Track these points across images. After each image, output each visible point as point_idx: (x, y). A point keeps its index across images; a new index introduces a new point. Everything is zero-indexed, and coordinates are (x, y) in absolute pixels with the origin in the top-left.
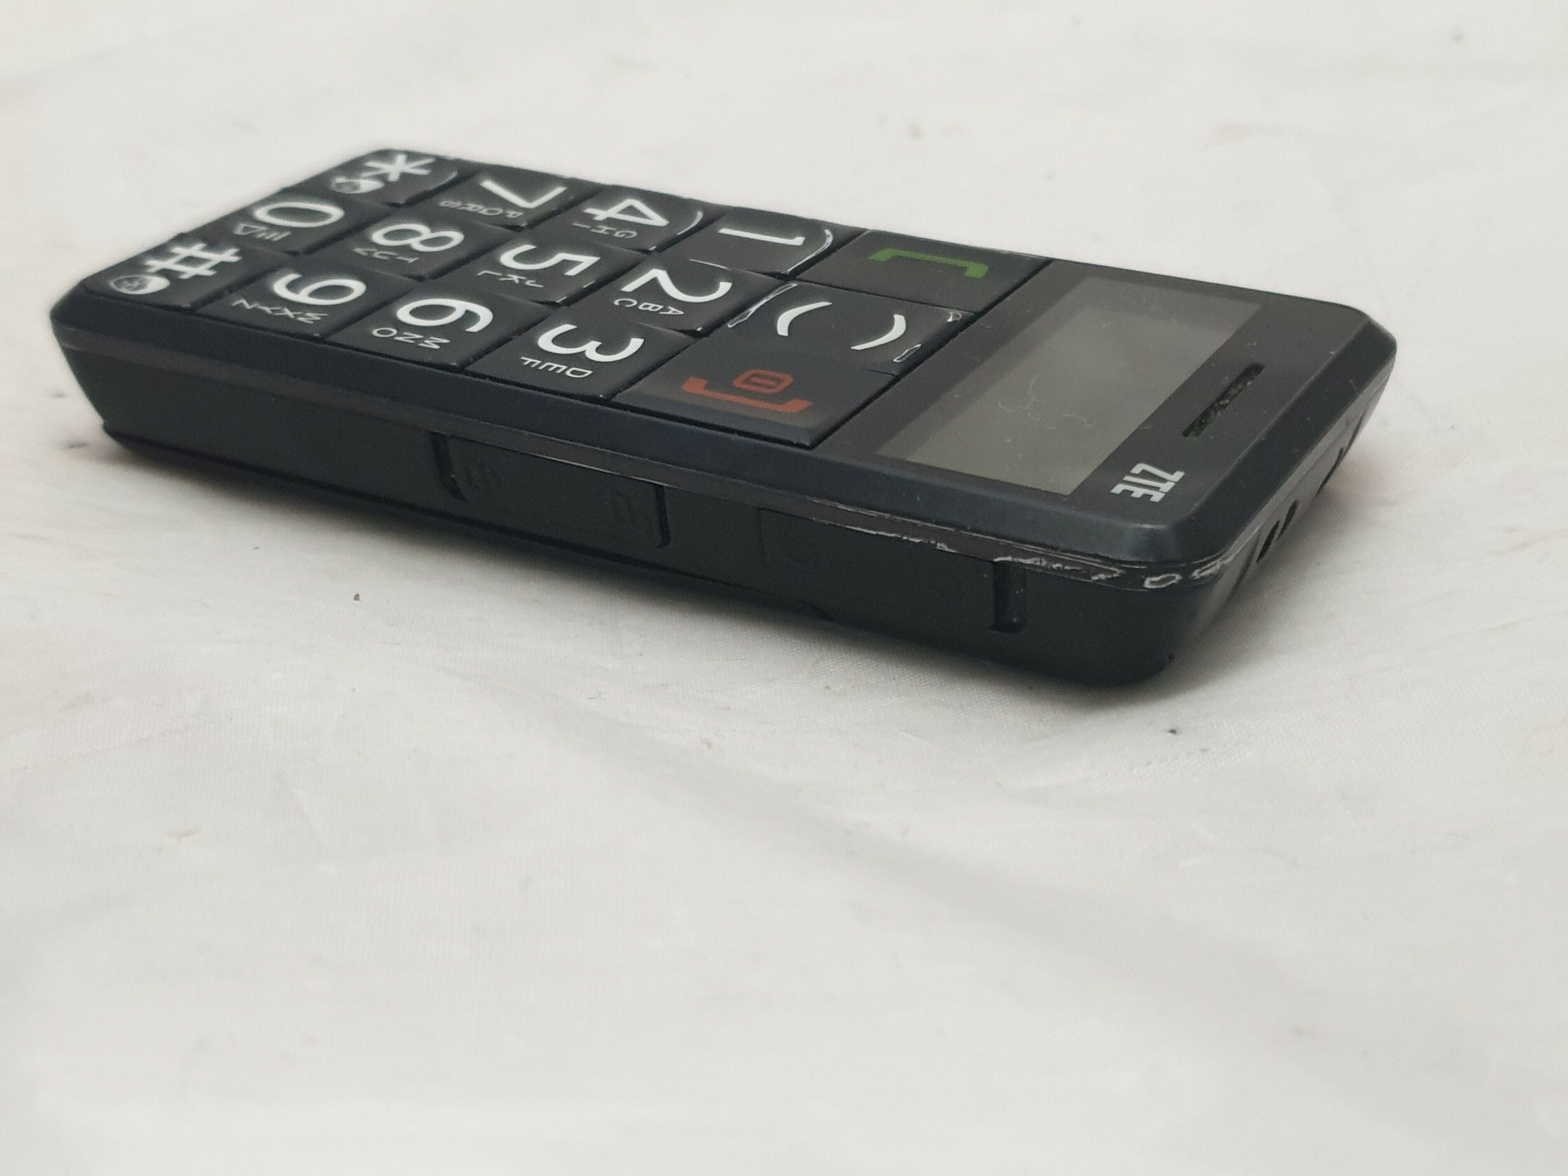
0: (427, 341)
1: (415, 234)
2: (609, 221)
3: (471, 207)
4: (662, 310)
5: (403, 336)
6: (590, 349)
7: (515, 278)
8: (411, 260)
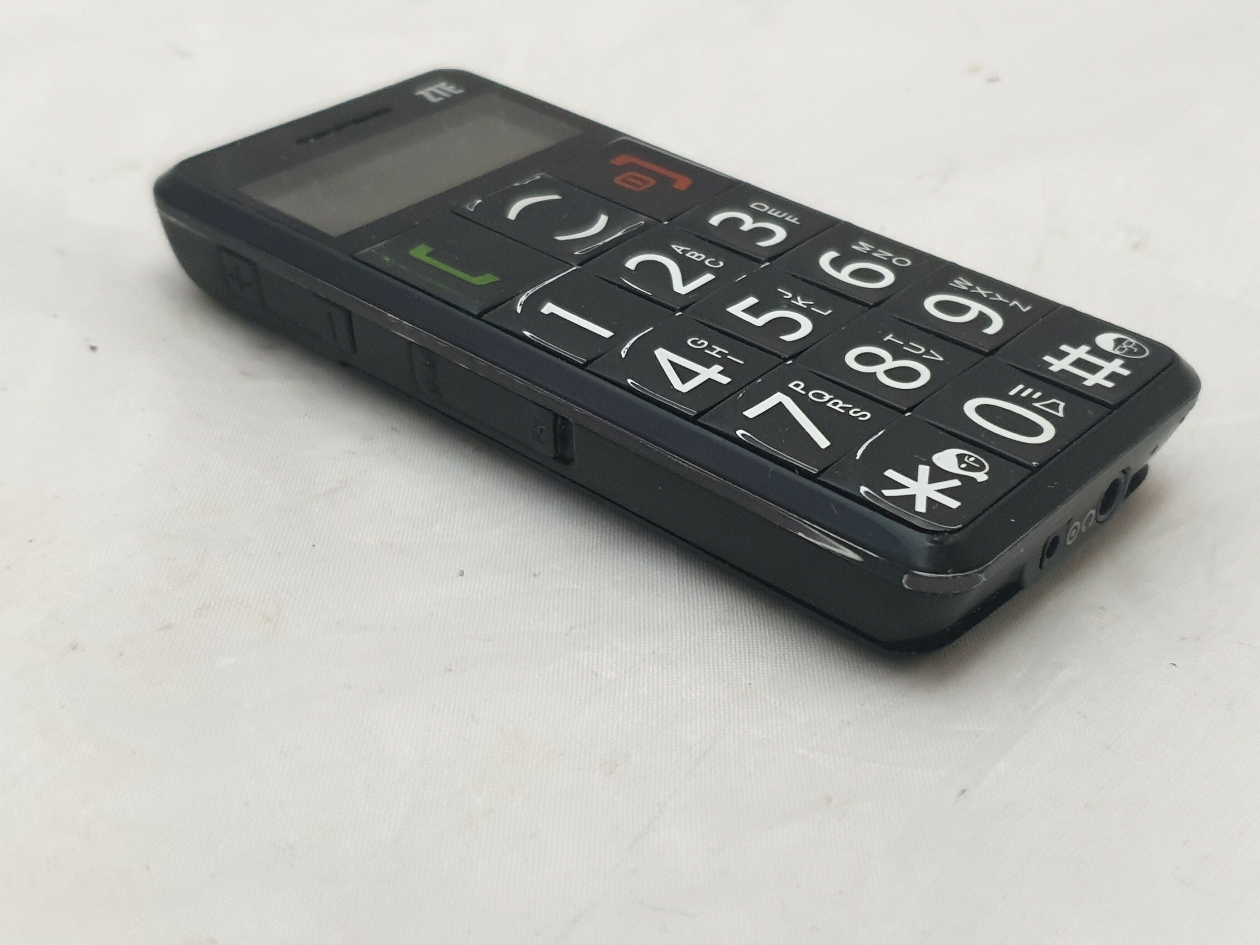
0: (869, 249)
1: (889, 373)
2: (708, 362)
3: (839, 405)
4: (688, 251)
5: (887, 257)
6: (748, 223)
7: (800, 303)
8: (889, 337)
